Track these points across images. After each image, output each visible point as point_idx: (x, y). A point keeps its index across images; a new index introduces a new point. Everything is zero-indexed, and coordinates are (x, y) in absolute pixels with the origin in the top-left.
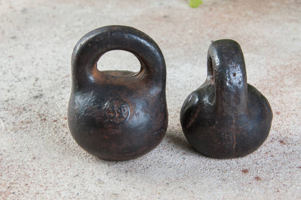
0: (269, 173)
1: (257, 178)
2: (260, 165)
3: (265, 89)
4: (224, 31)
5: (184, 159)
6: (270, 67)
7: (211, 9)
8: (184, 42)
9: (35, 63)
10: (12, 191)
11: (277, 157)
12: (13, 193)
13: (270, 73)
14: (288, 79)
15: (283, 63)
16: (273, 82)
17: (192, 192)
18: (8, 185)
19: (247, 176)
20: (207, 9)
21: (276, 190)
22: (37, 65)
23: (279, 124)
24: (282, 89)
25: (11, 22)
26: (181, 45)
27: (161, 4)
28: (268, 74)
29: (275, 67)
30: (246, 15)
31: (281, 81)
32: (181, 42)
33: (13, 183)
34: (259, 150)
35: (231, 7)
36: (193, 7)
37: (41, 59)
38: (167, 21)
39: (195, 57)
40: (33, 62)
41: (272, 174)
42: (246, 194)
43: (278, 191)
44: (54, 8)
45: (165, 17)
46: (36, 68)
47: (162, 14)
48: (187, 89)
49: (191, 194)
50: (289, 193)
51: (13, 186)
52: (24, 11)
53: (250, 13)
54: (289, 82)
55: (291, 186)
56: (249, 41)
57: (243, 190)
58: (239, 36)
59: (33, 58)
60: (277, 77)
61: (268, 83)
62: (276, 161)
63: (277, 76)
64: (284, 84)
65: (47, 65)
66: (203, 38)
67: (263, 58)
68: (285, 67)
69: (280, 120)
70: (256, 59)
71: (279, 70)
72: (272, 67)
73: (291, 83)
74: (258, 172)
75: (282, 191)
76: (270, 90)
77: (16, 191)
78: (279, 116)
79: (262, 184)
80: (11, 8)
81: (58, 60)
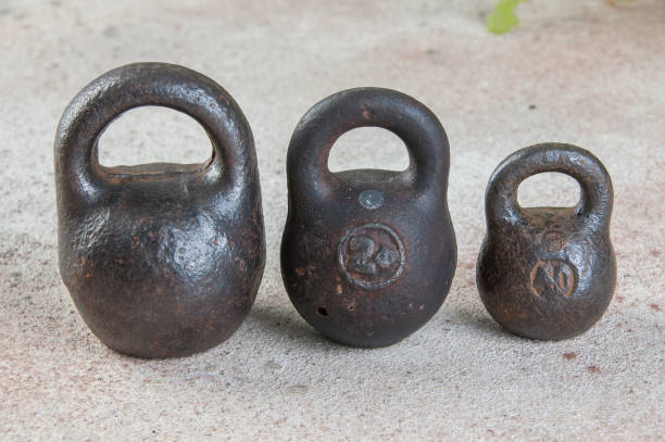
0: (617, 360)
1: (593, 369)
2: (602, 347)
3: (635, 206)
4: (562, 87)
5: (447, 330)
6: (652, 163)
7: (537, 39)
8: (468, 107)
9: (137, 142)
10: (97, 376)
11: (639, 333)
12: (100, 379)
13: (652, 176)
16: (657, 192)
17: (457, 387)
18: (89, 366)
19: (570, 365)
20: (530, 37)
21: (628, 389)
22: (141, 145)
23: (654, 274)
25: (81, 55)
26: (461, 113)
27: (424, 24)
28: (647, 178)
30: (618, 53)
32: (460, 108)
33: (99, 363)
34: (604, 319)
35: (585, 34)
36: (496, 32)
37: (149, 134)
38: (435, 63)
39: (490, 139)
40: (131, 140)
41: (625, 363)
42: (566, 395)
43: (631, 391)
44: (178, 27)
45: (430, 52)
46: (139, 153)
47: (424, 45)
48: (464, 201)
49: (454, 391)
50: (653, 396)
51: (99, 367)
52: (110, 32)
53: (628, 48)
55: (660, 383)
56: (614, 107)
57: (560, 387)
58: (595, 96)
59: (132, 132)
61: (645, 194)
62: (636, 339)
65: (164, 146)
66: (512, 99)
67: (641, 144)
69: (658, 266)
70: (625, 147)
72: (658, 164)
74: (597, 358)
75: (637, 392)
76: (646, 209)
77: (105, 376)
78: (658, 259)
79: (600, 378)
80: (80, 24)
81: (186, 137)
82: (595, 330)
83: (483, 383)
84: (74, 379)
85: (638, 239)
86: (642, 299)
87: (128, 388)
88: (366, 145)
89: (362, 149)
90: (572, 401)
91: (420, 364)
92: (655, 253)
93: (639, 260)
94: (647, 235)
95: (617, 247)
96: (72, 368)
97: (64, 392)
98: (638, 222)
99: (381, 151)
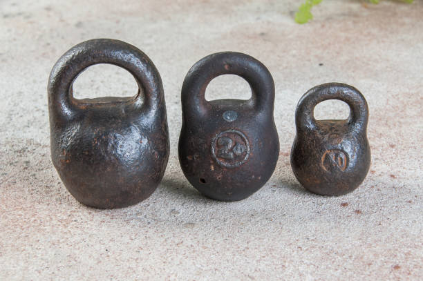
0: (372, 207)
1: (358, 212)
2: (363, 199)
3: (380, 119)
4: (338, 53)
5: (274, 191)
6: (390, 95)
8: (285, 65)
9: (96, 87)
10: (74, 219)
11: (384, 191)
12: (75, 221)
13: (390, 103)
14: (411, 108)
15: (407, 90)
16: (393, 112)
17: (280, 223)
18: (69, 213)
19: (344, 209)
20: (319, 25)
21: (378, 223)
22: (97, 88)
23: (392, 158)
24: (402, 120)
25: (63, 38)
26: (281, 68)
27: (258, 19)
28: (387, 104)
29: (396, 95)
30: (369, 34)
31: (402, 111)
32: (280, 65)
33: (75, 211)
34: (363, 184)
35: (350, 23)
36: (300, 23)
37: (102, 82)
38: (265, 40)
39: (297, 83)
40: (92, 86)
41: (376, 208)
42: (343, 226)
43: (380, 224)
44: (118, 22)
45: (262, 34)
46: (96, 93)
47: (259, 31)
48: (283, 118)
49: (278, 225)
50: (392, 227)
51: (74, 214)
52: (79, 25)
53: (375, 31)
54: (411, 112)
55: (396, 219)
56: (368, 64)
57: (339, 222)
58: (356, 58)
59: (92, 81)
60: (397, 107)
61: (386, 113)
62: (382, 195)
63: (399, 105)
64: (405, 114)
65: (111, 88)
66: (309, 60)
67: (383, 85)
68: (410, 96)
69: (394, 153)
70: (374, 86)
71: (401, 99)
72: (393, 96)
73: (415, 113)
74: (360, 206)
75: (383, 224)
76: (387, 121)
77: (79, 219)
78: (394, 149)
79: (362, 217)
80: (62, 21)
81: (124, 84)
82: (359, 190)
83: (295, 221)
84: (60, 221)
85: (383, 138)
86: (385, 172)
87: (92, 225)
88: (226, 87)
89: (224, 89)
90: (346, 230)
91: (259, 210)
92: (392, 146)
93: (383, 150)
94: (387, 136)
95: (371, 143)
96: (59, 215)
97: (55, 228)
98: (383, 128)
99: (235, 90)
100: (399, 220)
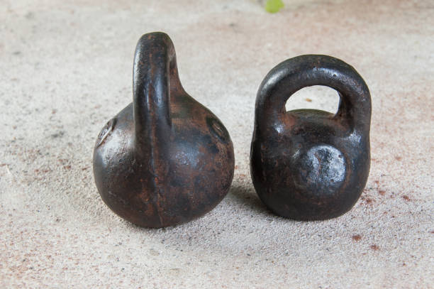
0: (390, 240)
1: (374, 247)
2: (378, 229)
3: (378, 125)
5: (270, 221)
6: (383, 95)
7: (296, 16)
8: (261, 60)
9: (50, 89)
10: (29, 266)
11: (400, 218)
12: (31, 268)
13: (384, 104)
14: (409, 111)
15: (401, 89)
16: (390, 115)
17: (284, 266)
18: (23, 258)
19: (359, 244)
20: (291, 15)
21: (402, 263)
22: (53, 91)
23: (401, 174)
24: (402, 126)
25: (12, 31)
26: (258, 64)
27: (225, 7)
28: (382, 106)
29: (391, 95)
30: (347, 24)
31: (400, 114)
32: (256, 61)
33: (29, 255)
34: (374, 209)
35: (324, 12)
36: (271, 12)
37: (58, 83)
38: (236, 32)
40: (47, 88)
41: (395, 242)
42: (360, 268)
43: (404, 264)
44: (73, 12)
45: (232, 25)
46: (52, 96)
47: (228, 21)
49: (282, 269)
50: (419, 267)
51: (30, 258)
52: (30, 16)
53: (352, 20)
54: (411, 115)
55: (422, 257)
57: (355, 263)
59: (47, 82)
60: (394, 109)
61: (383, 117)
62: (399, 223)
63: (395, 107)
64: (405, 118)
65: (68, 91)
66: (288, 55)
68: (406, 96)
69: (402, 168)
71: (397, 100)
72: (386, 96)
73: (414, 117)
74: (375, 238)
75: (409, 265)
76: (386, 127)
77: (35, 266)
78: (401, 163)
79: (381, 255)
80: (10, 11)
81: (83, 85)
83: (301, 262)
84: (13, 269)
85: (385, 148)
86: (396, 192)
87: (52, 275)
88: (200, 87)
89: (197, 90)
90: (365, 274)
91: (256, 247)
92: (398, 159)
93: (389, 164)
94: (390, 145)
95: (373, 155)
96: (10, 260)
97: (6, 280)
98: (383, 136)
99: (210, 91)
100: (425, 258)
